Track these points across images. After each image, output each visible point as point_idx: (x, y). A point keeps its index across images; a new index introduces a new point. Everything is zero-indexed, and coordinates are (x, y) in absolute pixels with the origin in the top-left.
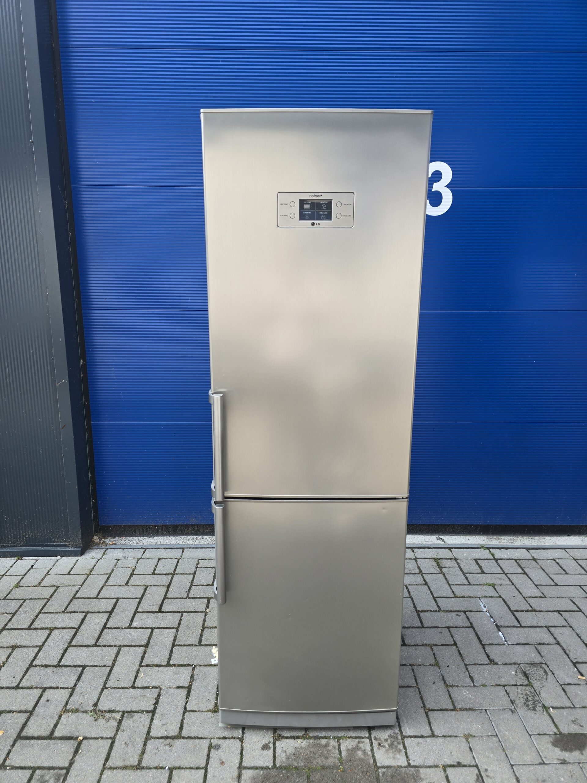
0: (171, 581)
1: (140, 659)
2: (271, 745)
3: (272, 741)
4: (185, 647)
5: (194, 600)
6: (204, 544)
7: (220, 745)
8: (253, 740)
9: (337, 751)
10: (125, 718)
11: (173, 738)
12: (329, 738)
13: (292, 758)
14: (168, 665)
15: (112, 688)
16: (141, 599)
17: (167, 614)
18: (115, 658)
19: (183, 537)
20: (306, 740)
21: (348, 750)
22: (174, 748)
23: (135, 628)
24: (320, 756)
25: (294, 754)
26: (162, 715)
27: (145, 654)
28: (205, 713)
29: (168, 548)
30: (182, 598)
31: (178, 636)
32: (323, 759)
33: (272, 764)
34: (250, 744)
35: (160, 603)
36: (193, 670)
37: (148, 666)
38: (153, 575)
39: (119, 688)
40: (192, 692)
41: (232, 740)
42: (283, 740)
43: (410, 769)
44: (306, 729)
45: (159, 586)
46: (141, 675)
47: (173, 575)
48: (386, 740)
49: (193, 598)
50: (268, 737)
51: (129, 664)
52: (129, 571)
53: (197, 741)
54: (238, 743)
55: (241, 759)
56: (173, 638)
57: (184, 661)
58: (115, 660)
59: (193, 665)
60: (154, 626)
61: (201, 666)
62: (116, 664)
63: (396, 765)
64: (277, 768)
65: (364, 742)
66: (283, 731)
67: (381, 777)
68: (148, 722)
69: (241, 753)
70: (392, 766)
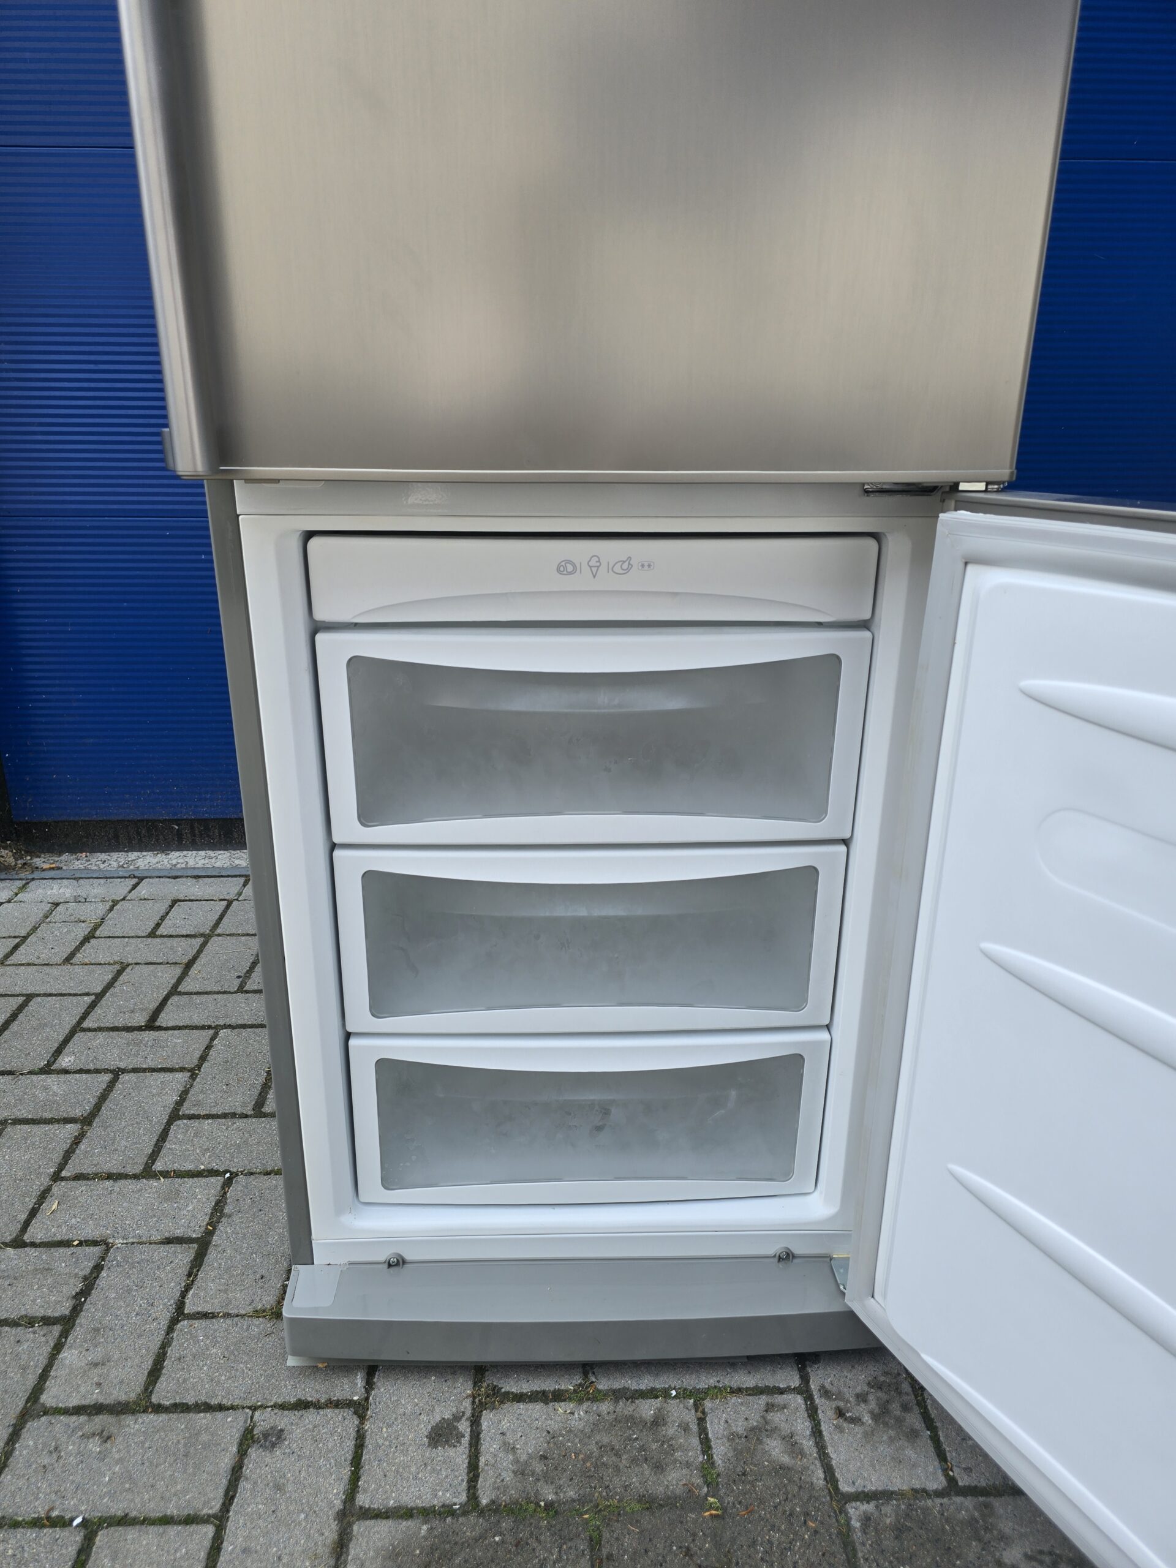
0: (200, 951)
1: (57, 1157)
2: (464, 1427)
3: (468, 1413)
4: (210, 1121)
7: (282, 1431)
8: (402, 1411)
9: (695, 1442)
11: (120, 1409)
12: (665, 1394)
13: (537, 1471)
14: (147, 1173)
16: (100, 996)
17: (171, 1032)
20: (586, 1405)
21: (732, 1437)
22: (115, 1450)
23: (64, 1072)
24: (634, 1461)
25: (544, 1457)
26: (97, 1330)
27: (78, 1144)
28: (246, 1322)
30: (225, 993)
31: (192, 1092)
32: (647, 1473)
33: (463, 1498)
34: (389, 1426)
35: (153, 1006)
36: (223, 1188)
37: (79, 1177)
38: (150, 940)
40: (212, 1255)
41: (329, 1412)
42: (507, 1405)
43: (958, 1500)
44: (587, 1368)
45: (161, 964)
46: (51, 1205)
47: (207, 938)
48: (862, 1398)
49: (255, 992)
50: (453, 1399)
51: (21, 1175)
52: (82, 931)
53: (203, 1419)
54: (347, 1422)
55: (355, 1479)
56: (176, 1098)
57: (198, 1161)
59: (225, 1172)
60: (122, 1066)
61: (252, 1174)
63: (905, 1488)
64: (482, 1511)
65: (785, 1407)
66: (507, 1376)
67: (857, 1536)
68: (41, 1358)
69: (356, 1462)
70: (892, 1493)
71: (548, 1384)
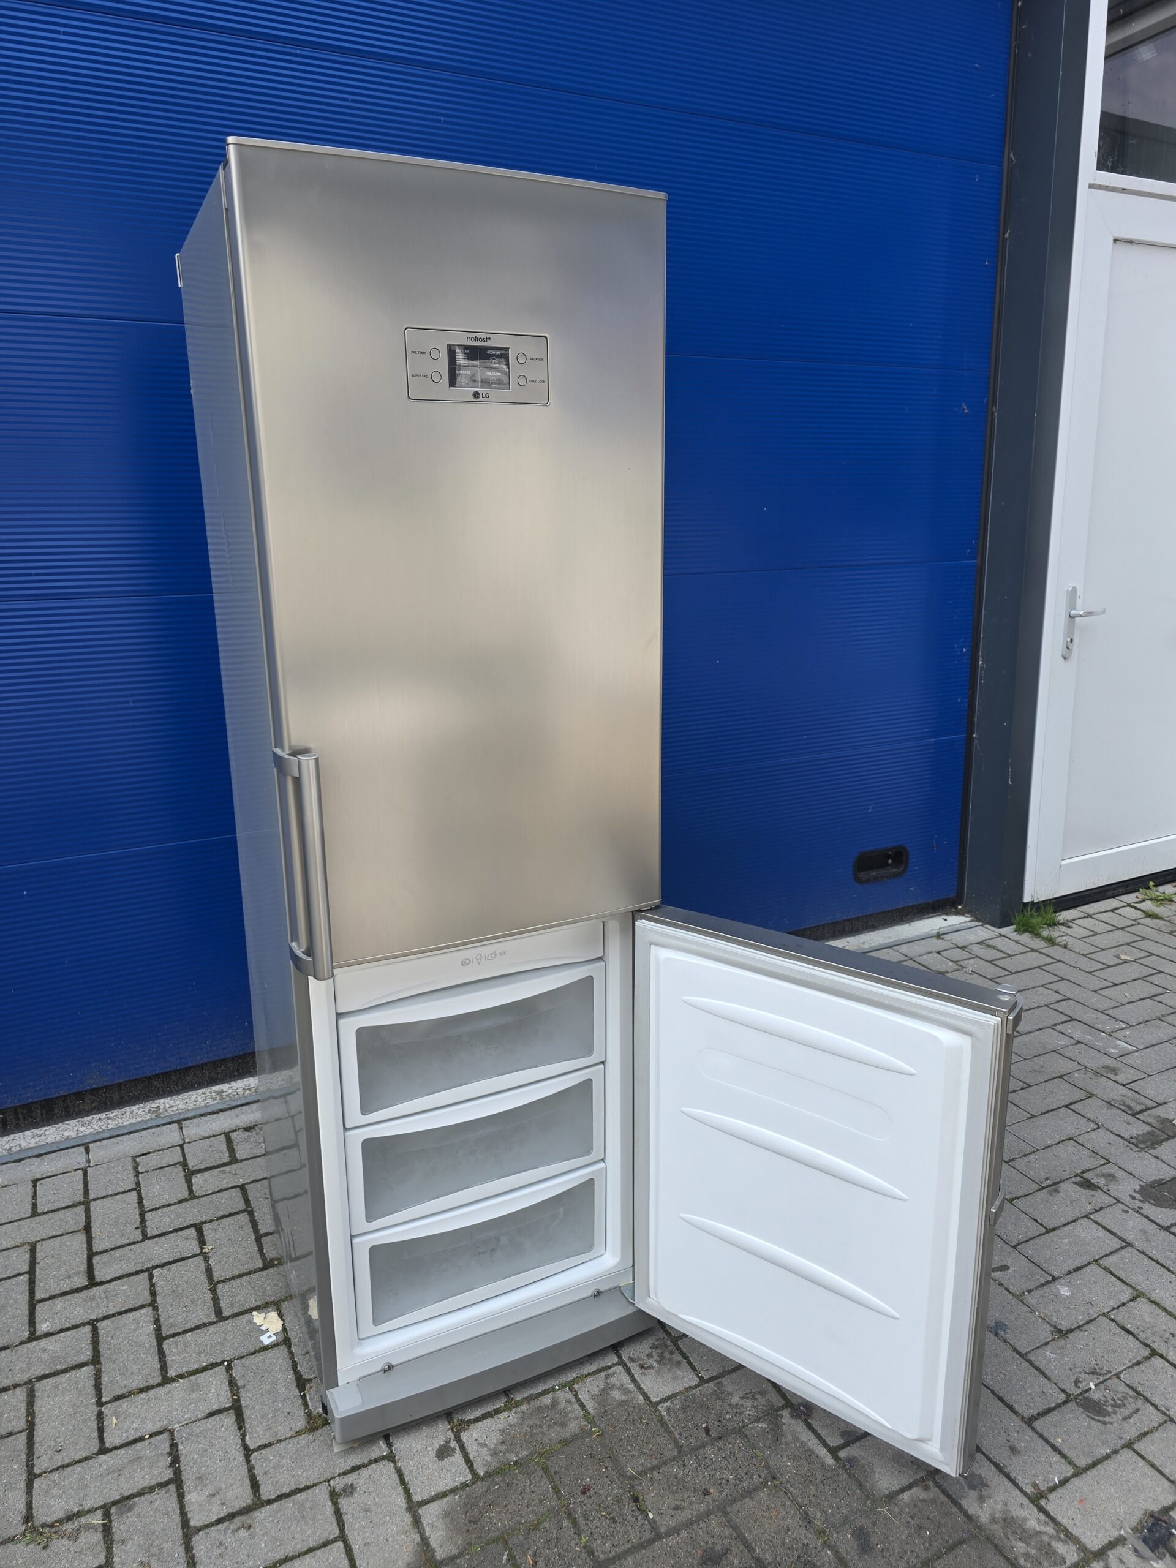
0: (88, 1216)
1: (91, 1390)
2: (453, 1444)
3: (453, 1437)
4: (190, 1334)
5: (163, 1238)
6: (131, 1124)
7: (352, 1484)
8: (415, 1450)
9: (577, 1406)
10: (114, 1517)
11: (246, 1511)
12: (553, 1389)
13: (503, 1450)
14: (166, 1380)
15: (51, 1472)
16: (32, 1272)
17: (114, 1283)
18: (27, 1410)
19: (72, 1122)
20: (514, 1410)
21: (593, 1397)
22: (257, 1529)
23: (49, 1335)
24: (550, 1426)
25: (503, 1442)
26: (200, 1478)
27: (100, 1378)
28: (295, 1440)
29: (46, 1154)
30: (134, 1243)
31: (162, 1319)
32: (558, 1429)
33: (470, 1476)
34: (412, 1460)
35: (84, 1267)
36: (227, 1372)
37: (118, 1398)
38: (37, 1218)
39: (69, 1465)
40: (247, 1413)
41: (374, 1466)
42: (472, 1426)
43: (706, 1385)
44: (506, 1392)
45: (62, 1235)
46: (111, 1422)
47: (86, 1203)
48: (650, 1356)
49: (159, 1236)
50: (441, 1433)
51: (71, 1410)
53: (300, 1497)
54: (387, 1467)
55: (407, 1491)
56: (152, 1327)
57: (199, 1361)
58: (31, 1413)
59: (223, 1362)
60: (94, 1317)
61: (242, 1357)
62: (37, 1421)
63: (681, 1389)
64: (482, 1478)
65: (614, 1374)
66: (465, 1412)
67: (666, 1418)
68: (174, 1505)
69: (403, 1482)
70: (676, 1393)
71: (490, 1408)
